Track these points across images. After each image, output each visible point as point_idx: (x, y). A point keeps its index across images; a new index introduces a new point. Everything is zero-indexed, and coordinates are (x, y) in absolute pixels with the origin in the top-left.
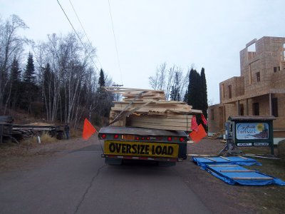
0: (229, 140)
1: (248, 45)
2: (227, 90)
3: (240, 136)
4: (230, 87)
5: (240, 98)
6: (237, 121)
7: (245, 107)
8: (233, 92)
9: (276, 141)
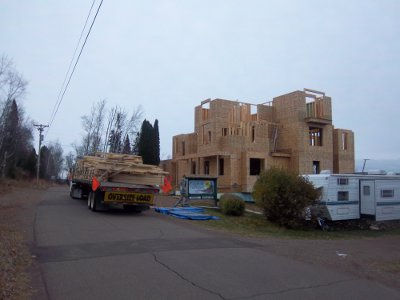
0: (183, 194)
1: (203, 103)
2: (181, 145)
3: (192, 191)
4: (183, 143)
5: (192, 156)
6: (190, 179)
7: (197, 165)
8: (187, 148)
9: (219, 196)
